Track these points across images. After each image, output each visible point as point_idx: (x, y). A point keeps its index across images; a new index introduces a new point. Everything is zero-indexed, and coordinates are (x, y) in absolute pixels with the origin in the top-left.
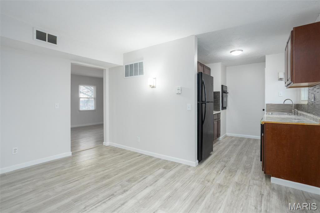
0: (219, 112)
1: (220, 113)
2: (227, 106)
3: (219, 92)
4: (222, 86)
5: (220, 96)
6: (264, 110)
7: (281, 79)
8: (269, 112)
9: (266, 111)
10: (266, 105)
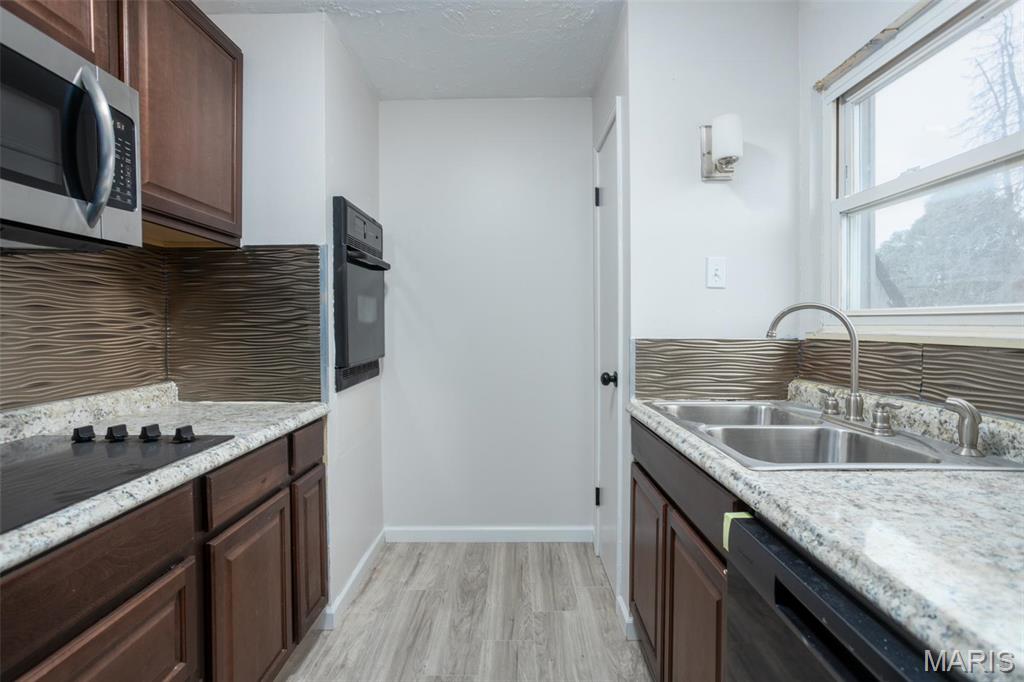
0: (308, 413)
1: (320, 421)
2: (383, 356)
3: (314, 248)
4: (341, 207)
5: (315, 281)
6: (609, 379)
7: (728, 161)
8: (658, 402)
9: (637, 388)
10: (637, 349)
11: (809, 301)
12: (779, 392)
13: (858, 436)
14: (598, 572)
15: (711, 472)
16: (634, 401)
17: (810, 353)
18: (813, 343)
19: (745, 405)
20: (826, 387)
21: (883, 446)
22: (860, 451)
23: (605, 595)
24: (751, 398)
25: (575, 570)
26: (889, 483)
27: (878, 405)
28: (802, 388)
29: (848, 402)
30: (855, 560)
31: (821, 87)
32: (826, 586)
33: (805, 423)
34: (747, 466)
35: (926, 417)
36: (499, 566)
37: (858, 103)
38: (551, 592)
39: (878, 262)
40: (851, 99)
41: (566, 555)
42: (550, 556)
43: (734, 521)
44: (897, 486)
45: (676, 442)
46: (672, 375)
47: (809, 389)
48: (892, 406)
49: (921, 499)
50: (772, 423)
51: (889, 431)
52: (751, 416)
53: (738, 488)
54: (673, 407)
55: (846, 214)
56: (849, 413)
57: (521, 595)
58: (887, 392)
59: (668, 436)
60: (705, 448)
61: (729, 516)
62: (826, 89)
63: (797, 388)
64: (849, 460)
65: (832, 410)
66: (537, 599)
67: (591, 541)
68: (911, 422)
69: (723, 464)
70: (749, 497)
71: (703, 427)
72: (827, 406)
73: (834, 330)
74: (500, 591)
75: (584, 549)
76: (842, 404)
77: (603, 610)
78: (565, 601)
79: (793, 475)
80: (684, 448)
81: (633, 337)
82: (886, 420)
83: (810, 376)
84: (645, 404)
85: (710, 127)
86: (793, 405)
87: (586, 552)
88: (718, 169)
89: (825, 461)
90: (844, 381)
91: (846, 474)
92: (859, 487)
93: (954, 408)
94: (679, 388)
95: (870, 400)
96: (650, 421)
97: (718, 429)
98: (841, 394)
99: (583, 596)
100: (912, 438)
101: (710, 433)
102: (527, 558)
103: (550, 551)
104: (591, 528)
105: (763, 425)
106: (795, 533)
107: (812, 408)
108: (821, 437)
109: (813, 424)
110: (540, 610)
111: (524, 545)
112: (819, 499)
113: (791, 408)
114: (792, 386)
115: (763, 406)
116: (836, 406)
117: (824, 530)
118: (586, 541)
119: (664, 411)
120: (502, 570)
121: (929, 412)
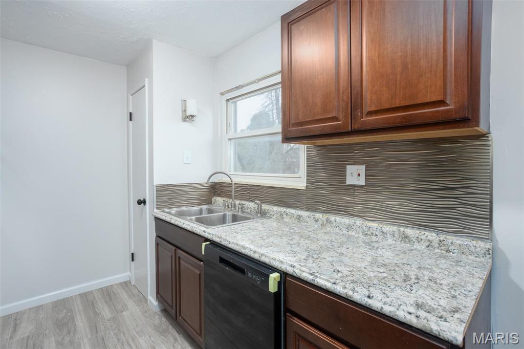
6: (142, 202)
7: (193, 116)
8: (166, 210)
9: (157, 205)
10: (157, 189)
11: (219, 171)
12: (209, 202)
13: (234, 214)
14: (135, 291)
15: (196, 232)
16: (155, 210)
17: (219, 187)
18: (220, 184)
19: (198, 208)
20: (225, 199)
21: (241, 216)
22: (235, 219)
23: (141, 300)
24: (199, 204)
25: (123, 295)
26: (243, 226)
27: (239, 204)
28: (217, 200)
29: (231, 204)
30: (237, 245)
31: (222, 94)
32: (231, 253)
33: (219, 212)
34: (207, 228)
35: (251, 207)
36: (78, 306)
37: (233, 103)
38: (113, 308)
39: (238, 155)
40: (231, 101)
41: (116, 289)
42: (108, 293)
43: (206, 245)
44: (245, 227)
45: (180, 225)
46: (171, 199)
47: (219, 200)
48: (243, 204)
49: (250, 229)
50: (208, 214)
51: (243, 212)
52: (201, 212)
53: (206, 235)
54: (173, 211)
55: (230, 139)
56: (232, 207)
57: (96, 314)
58: (241, 200)
59: (176, 223)
60: (192, 225)
61: (204, 244)
62: (224, 95)
63: (215, 200)
64: (233, 222)
65: (227, 207)
66: (106, 313)
67: (128, 280)
68: (248, 208)
69: (199, 229)
70: (210, 237)
71: (188, 218)
72: (225, 206)
73: (226, 179)
74: (83, 317)
75: (126, 285)
76: (230, 204)
77: (142, 306)
78: (122, 309)
79: (220, 228)
80: (184, 226)
81: (155, 184)
82: (242, 208)
83: (219, 196)
84: (161, 211)
85: (186, 101)
86: (214, 206)
87: (127, 285)
88: (188, 118)
89: (226, 223)
90: (230, 197)
91: (233, 226)
92: (237, 229)
93: (256, 203)
94: (174, 203)
95: (237, 202)
96: (166, 218)
97: (194, 218)
98: (230, 201)
99: (131, 304)
100: (248, 213)
101: (191, 219)
102: (94, 298)
103: (107, 290)
104: (128, 273)
105: (205, 215)
106: (223, 243)
107: (220, 207)
108: (224, 216)
109: (221, 212)
110: (110, 316)
111: (91, 292)
112: (228, 233)
113: (213, 207)
114: (213, 199)
115: (204, 207)
116: (228, 205)
117: (230, 240)
118: (125, 280)
119: (170, 213)
120: (80, 307)
121: (251, 205)
